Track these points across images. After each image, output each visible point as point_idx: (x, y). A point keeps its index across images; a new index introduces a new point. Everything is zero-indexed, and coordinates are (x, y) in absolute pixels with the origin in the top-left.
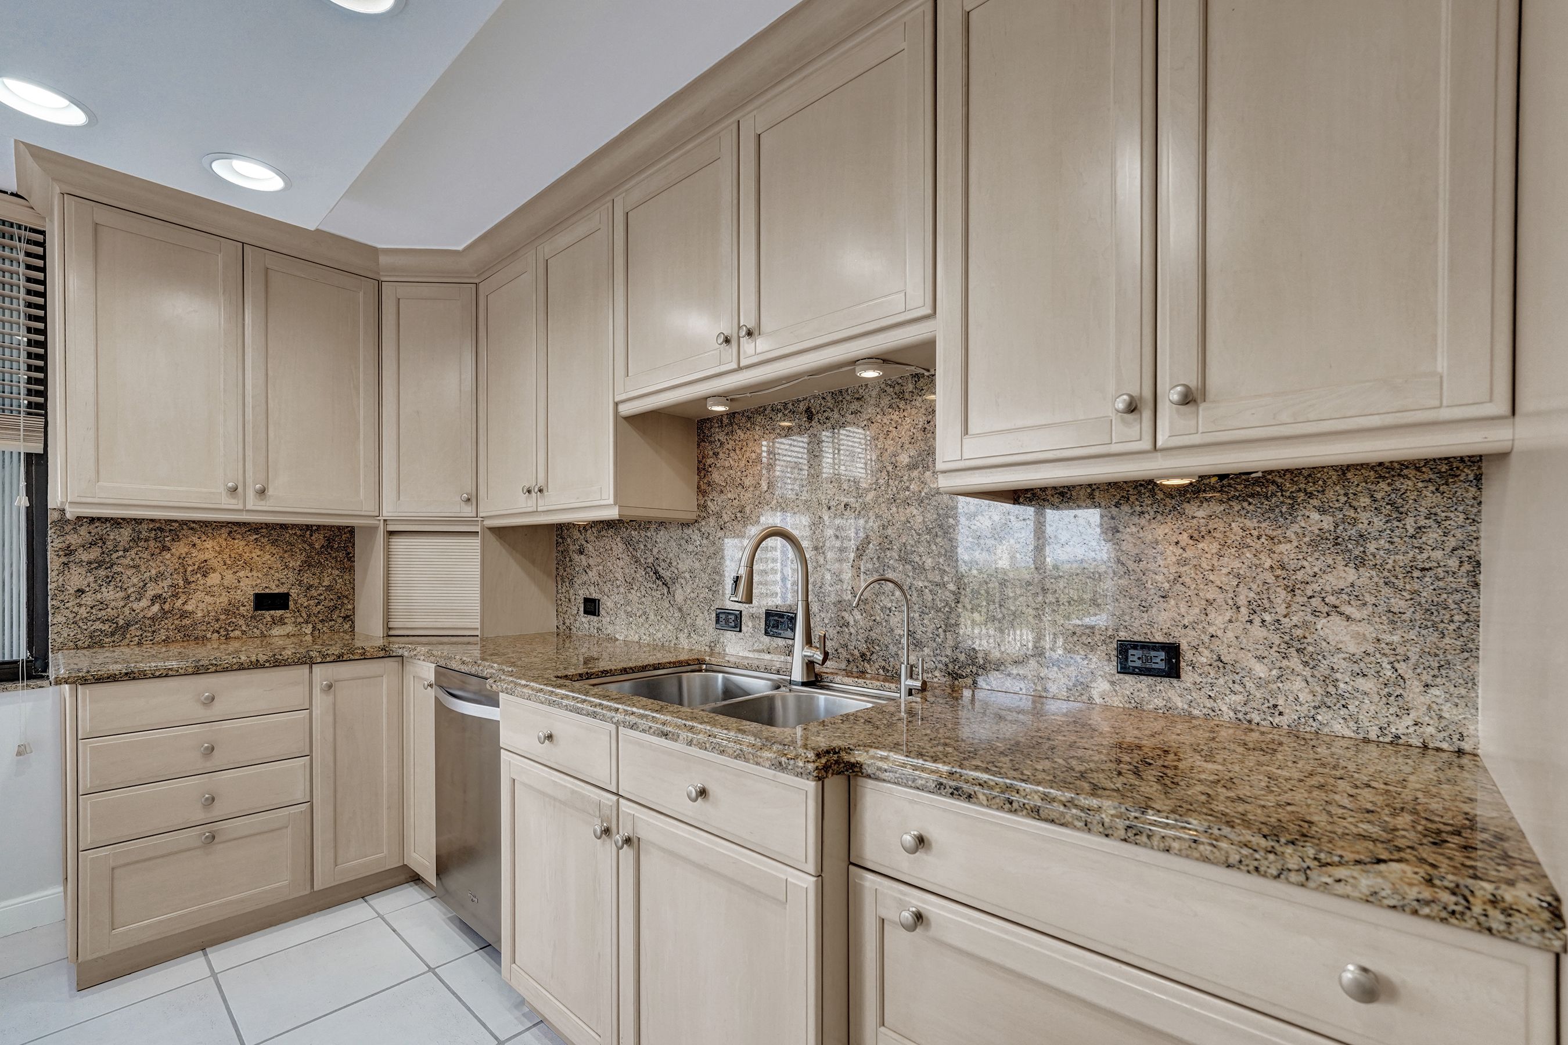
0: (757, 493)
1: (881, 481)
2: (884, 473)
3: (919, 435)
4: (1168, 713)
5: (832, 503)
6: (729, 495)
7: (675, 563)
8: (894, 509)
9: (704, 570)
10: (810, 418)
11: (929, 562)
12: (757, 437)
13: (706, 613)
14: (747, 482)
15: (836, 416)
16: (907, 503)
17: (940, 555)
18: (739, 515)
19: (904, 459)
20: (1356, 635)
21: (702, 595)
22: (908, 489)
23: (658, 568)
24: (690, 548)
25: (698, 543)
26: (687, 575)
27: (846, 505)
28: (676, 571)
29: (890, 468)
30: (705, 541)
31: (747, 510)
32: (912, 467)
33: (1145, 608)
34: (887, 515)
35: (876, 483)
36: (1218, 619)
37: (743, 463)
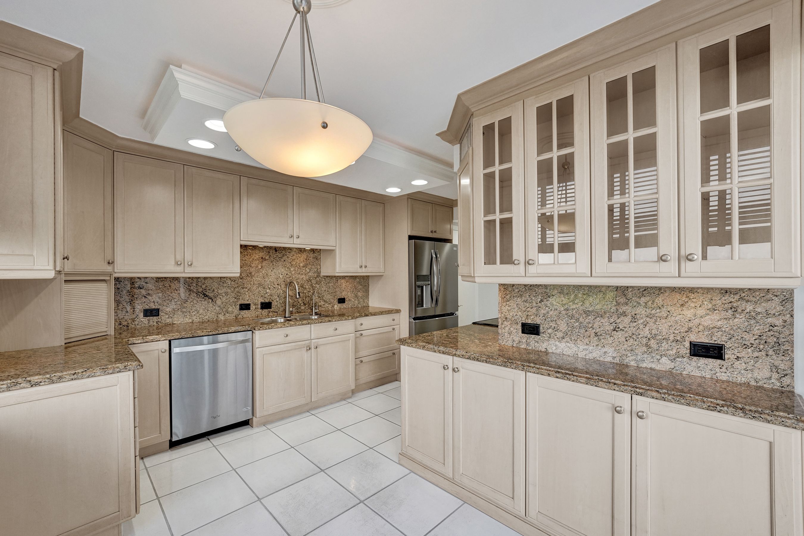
0: (257, 269)
1: (296, 269)
2: (297, 268)
3: (305, 260)
4: (344, 308)
5: (283, 273)
6: (245, 269)
7: (216, 291)
8: (299, 276)
9: (233, 292)
10: (276, 251)
11: (307, 287)
12: (257, 253)
13: (233, 306)
14: (253, 265)
15: (284, 252)
16: (302, 274)
17: (309, 285)
18: (249, 275)
19: (301, 265)
20: (361, 294)
21: (232, 300)
22: (302, 271)
23: (206, 293)
24: (225, 285)
25: (229, 283)
26: (224, 294)
27: (287, 274)
28: (217, 293)
29: (298, 266)
30: (233, 283)
31: (253, 274)
32: (303, 267)
33: (341, 293)
34: (297, 277)
35: (295, 269)
36: (349, 293)
37: (251, 260)
